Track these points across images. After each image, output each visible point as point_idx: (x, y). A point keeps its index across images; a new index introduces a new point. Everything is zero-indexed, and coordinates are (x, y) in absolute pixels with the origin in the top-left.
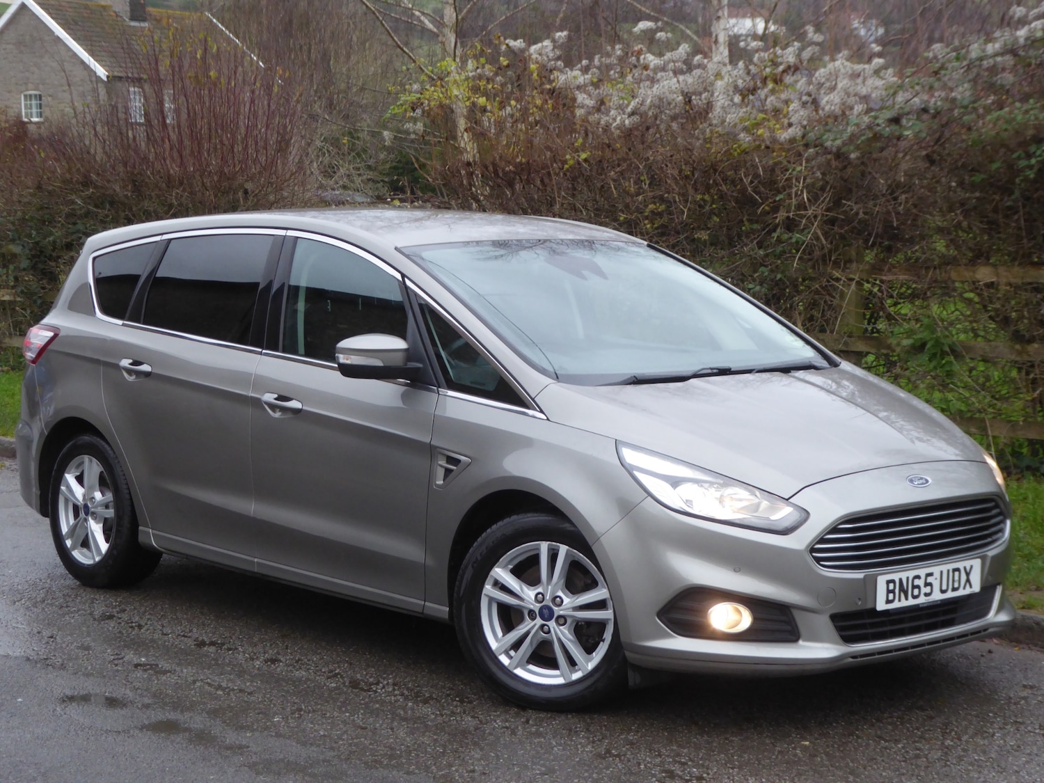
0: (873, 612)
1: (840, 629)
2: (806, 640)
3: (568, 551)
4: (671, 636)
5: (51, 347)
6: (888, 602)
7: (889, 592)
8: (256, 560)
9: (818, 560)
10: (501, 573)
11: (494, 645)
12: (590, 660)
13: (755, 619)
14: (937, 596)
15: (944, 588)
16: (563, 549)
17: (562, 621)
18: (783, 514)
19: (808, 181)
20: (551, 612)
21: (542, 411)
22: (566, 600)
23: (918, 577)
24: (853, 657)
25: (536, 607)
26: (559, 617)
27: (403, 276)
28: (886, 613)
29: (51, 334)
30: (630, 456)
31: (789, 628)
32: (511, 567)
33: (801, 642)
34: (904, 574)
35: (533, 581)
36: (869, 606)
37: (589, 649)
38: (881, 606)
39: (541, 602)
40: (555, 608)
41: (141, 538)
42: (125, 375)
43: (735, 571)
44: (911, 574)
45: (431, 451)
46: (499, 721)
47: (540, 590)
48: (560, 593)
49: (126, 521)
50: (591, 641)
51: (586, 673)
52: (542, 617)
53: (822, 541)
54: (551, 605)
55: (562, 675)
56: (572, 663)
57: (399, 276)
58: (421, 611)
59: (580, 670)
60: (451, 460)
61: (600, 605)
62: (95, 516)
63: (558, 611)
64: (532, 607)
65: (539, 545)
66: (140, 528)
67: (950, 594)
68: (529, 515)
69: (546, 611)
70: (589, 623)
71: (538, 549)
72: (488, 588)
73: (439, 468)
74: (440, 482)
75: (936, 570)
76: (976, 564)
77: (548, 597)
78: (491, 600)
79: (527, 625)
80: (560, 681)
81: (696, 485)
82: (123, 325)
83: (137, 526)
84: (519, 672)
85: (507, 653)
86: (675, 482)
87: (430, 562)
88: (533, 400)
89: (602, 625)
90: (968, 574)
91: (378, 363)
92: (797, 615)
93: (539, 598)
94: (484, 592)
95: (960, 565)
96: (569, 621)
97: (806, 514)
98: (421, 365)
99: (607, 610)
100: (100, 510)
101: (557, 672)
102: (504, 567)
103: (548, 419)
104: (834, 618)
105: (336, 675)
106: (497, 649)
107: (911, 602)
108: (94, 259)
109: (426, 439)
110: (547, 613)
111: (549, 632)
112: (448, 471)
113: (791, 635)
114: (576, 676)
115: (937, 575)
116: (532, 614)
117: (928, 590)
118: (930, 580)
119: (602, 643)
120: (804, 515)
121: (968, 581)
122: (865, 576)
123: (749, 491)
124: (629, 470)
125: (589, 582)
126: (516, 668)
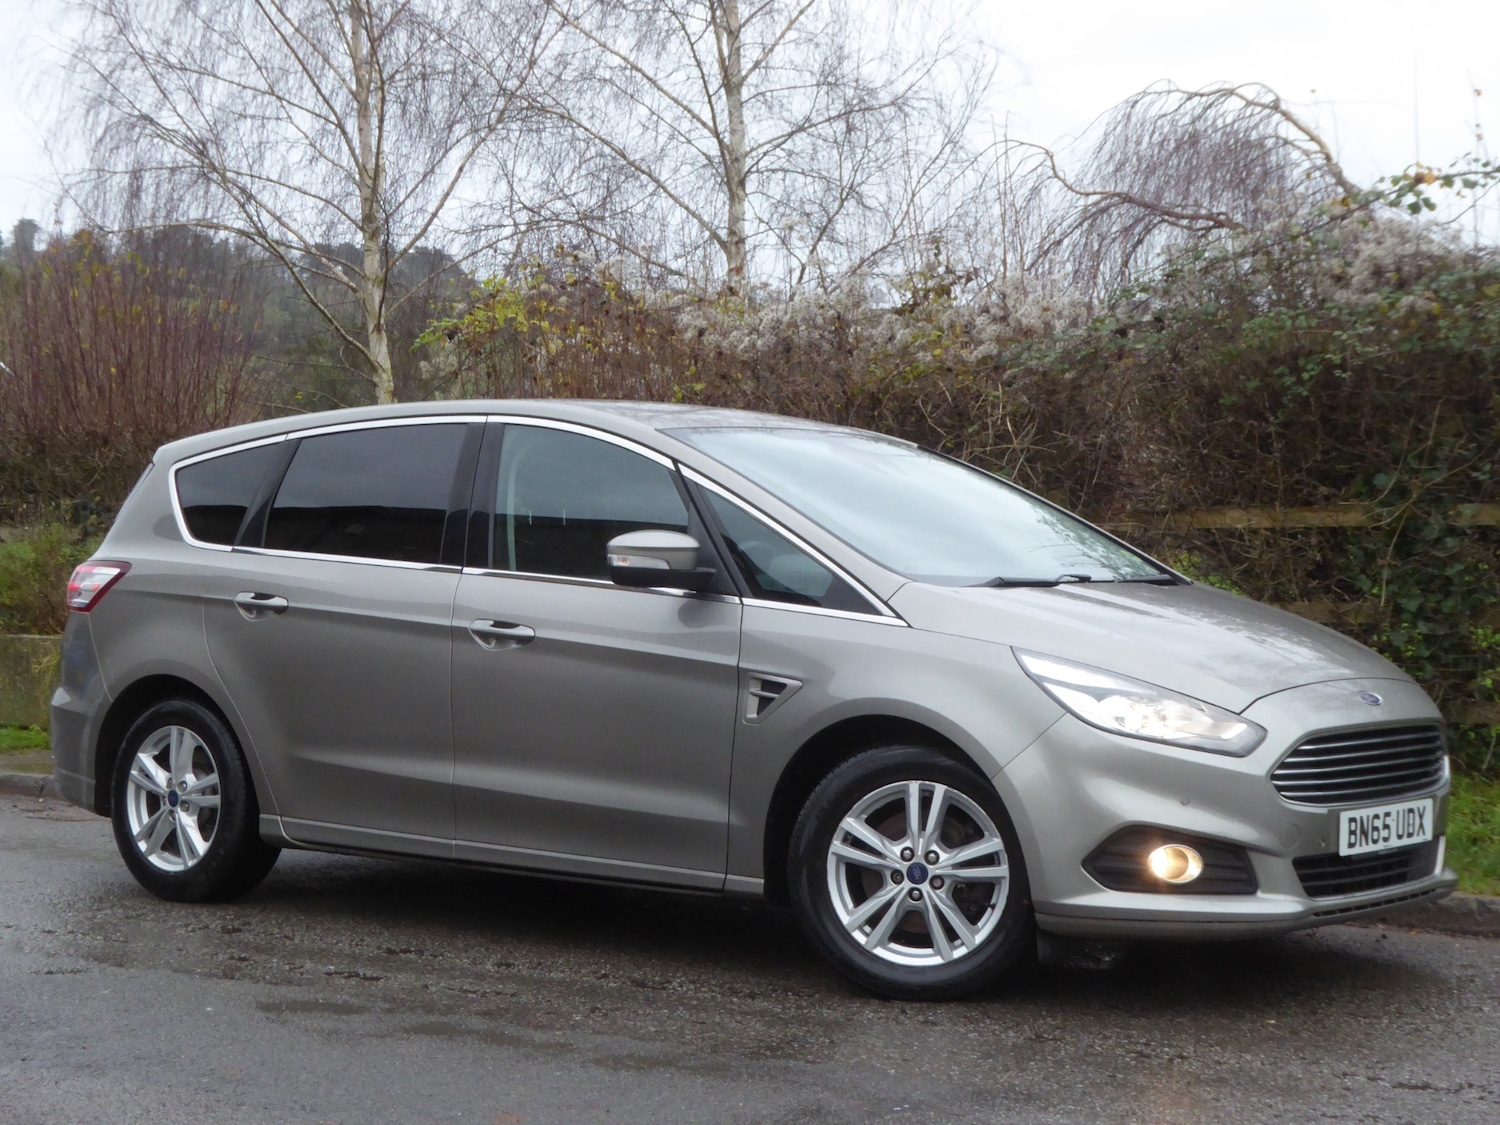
0: (1335, 858)
1: (1303, 878)
2: (1263, 892)
3: (946, 791)
4: (1100, 890)
5: (115, 587)
6: (1351, 845)
7: (1352, 833)
8: (454, 842)
9: (1280, 789)
10: (852, 824)
11: (845, 919)
12: (979, 931)
13: (1206, 866)
14: (1395, 843)
15: (1400, 833)
16: (940, 790)
17: (937, 883)
18: (1235, 733)
19: (1009, 408)
20: (924, 872)
21: (899, 616)
22: (943, 856)
23: (1376, 817)
24: (1316, 914)
25: (903, 866)
26: (935, 877)
27: (675, 461)
28: (1349, 858)
29: (115, 571)
30: (1036, 666)
31: (1244, 876)
32: (865, 816)
33: (1259, 894)
34: (1364, 813)
35: (897, 833)
36: (1332, 850)
37: (973, 918)
38: (1344, 851)
39: (910, 860)
40: (929, 867)
41: (264, 829)
42: (242, 612)
43: (1183, 803)
44: (1371, 811)
45: (739, 676)
46: (869, 1013)
47: (908, 844)
48: (934, 847)
49: (240, 809)
50: (974, 909)
51: (971, 949)
52: (912, 879)
53: (1283, 766)
54: (924, 862)
55: (939, 953)
56: (952, 935)
57: (669, 463)
58: (720, 887)
59: (963, 944)
60: (767, 685)
61: (989, 860)
62: (186, 806)
63: (932, 870)
64: (898, 866)
65: (907, 785)
66: (262, 816)
67: (1406, 841)
68: (894, 747)
69: (917, 874)
70: (972, 885)
71: (905, 791)
72: (837, 846)
73: (751, 697)
74: (755, 716)
75: (1393, 808)
76: (1428, 803)
77: (920, 852)
78: (840, 858)
79: (891, 891)
80: (937, 961)
81: (1124, 699)
82: (233, 551)
83: (259, 813)
84: (879, 952)
85: (861, 928)
86: (1100, 695)
87: (735, 820)
88: (886, 603)
89: (989, 886)
90: (1421, 817)
91: (664, 566)
92: (1256, 859)
93: (908, 855)
94: (832, 849)
95: (1413, 805)
96: (947, 882)
97: (1262, 733)
98: (713, 570)
99: (999, 864)
100: (194, 797)
101: (929, 951)
102: (857, 817)
103: (909, 626)
104: (1299, 864)
105: (605, 976)
106: (849, 924)
107: (1371, 848)
108: (177, 471)
109: (731, 661)
110: (918, 874)
111: (921, 896)
112: (764, 703)
113: (1247, 885)
114: (959, 953)
115: (1394, 815)
116: (897, 876)
117: (1384, 833)
118: (1388, 821)
119: (989, 910)
120: (1260, 733)
121: (1421, 826)
122: (1329, 811)
123: (1192, 705)
124: (1038, 681)
125: (972, 832)
126: (875, 947)
